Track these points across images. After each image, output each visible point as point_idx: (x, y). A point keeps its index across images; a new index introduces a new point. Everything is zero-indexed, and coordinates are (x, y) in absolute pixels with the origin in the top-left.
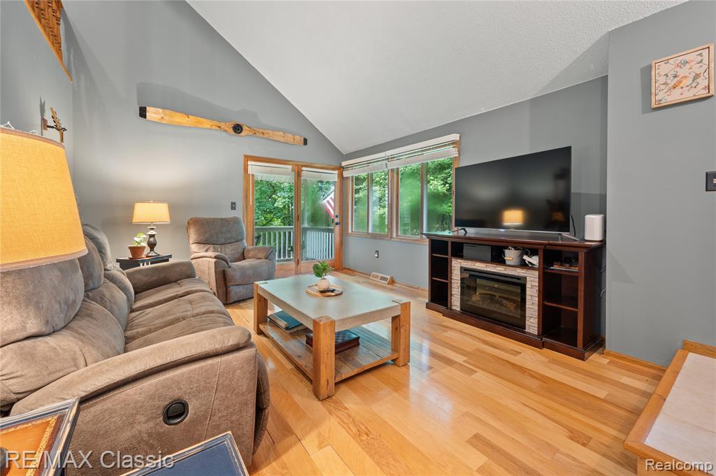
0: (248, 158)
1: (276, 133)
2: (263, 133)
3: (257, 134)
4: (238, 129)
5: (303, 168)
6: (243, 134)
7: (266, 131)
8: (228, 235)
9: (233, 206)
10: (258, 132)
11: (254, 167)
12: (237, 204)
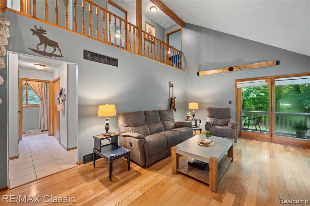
0: (237, 80)
1: (254, 64)
2: (245, 67)
3: (242, 68)
4: (231, 69)
5: (275, 79)
6: (234, 70)
7: (247, 66)
8: (222, 115)
9: (230, 103)
10: (242, 67)
11: (240, 85)
12: (232, 102)
